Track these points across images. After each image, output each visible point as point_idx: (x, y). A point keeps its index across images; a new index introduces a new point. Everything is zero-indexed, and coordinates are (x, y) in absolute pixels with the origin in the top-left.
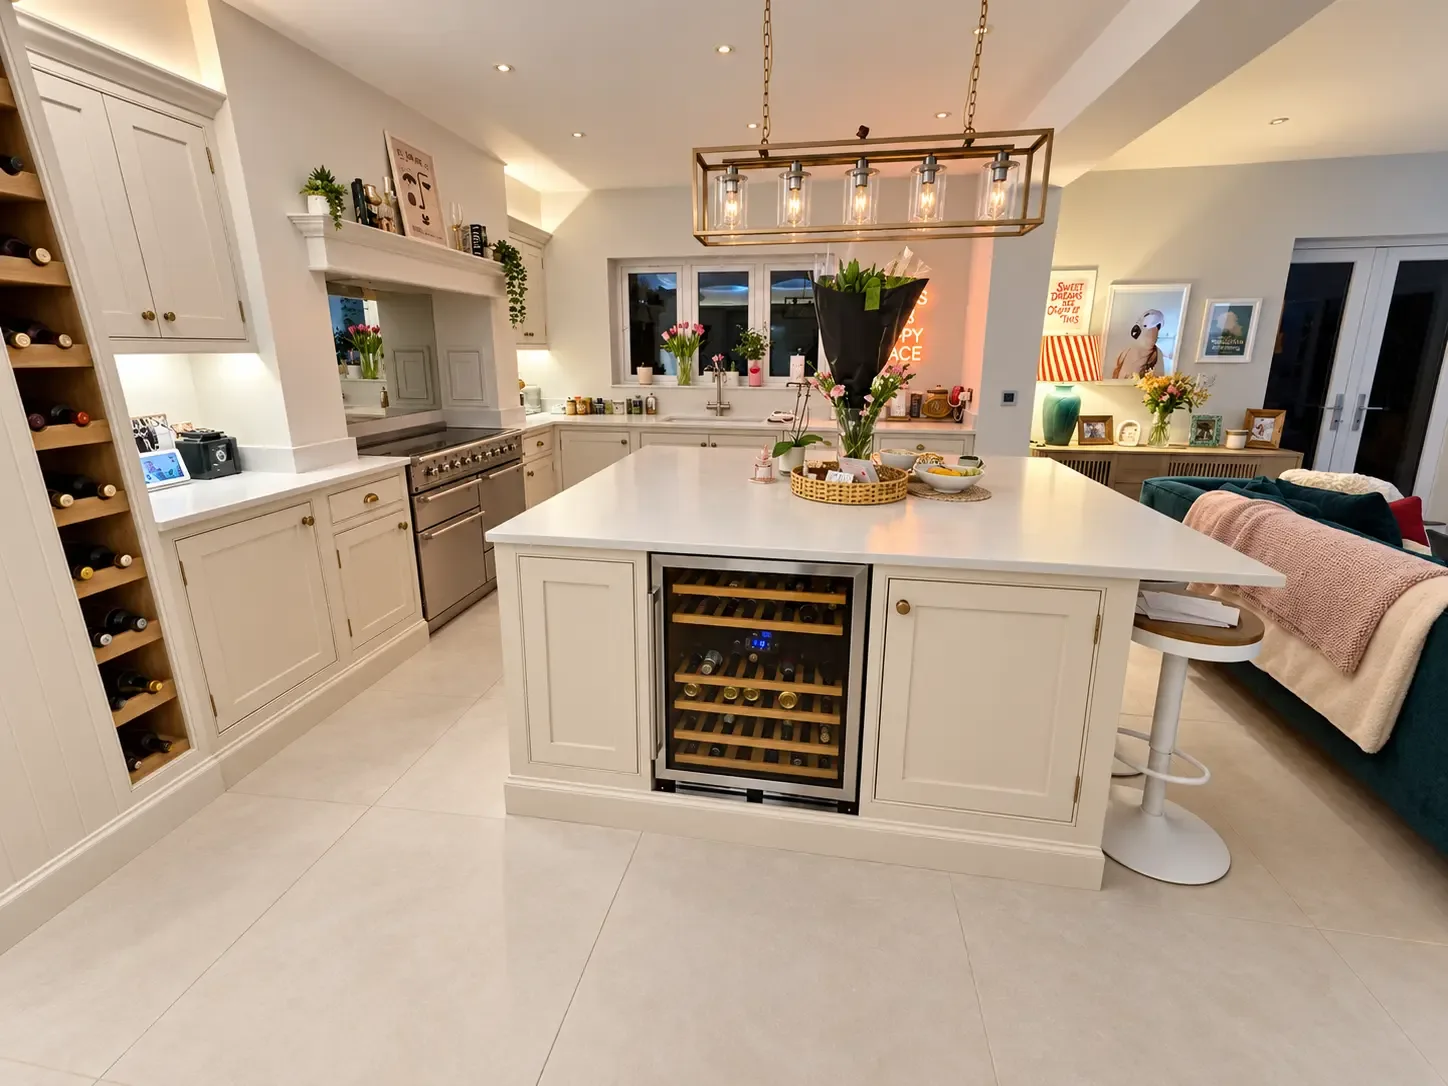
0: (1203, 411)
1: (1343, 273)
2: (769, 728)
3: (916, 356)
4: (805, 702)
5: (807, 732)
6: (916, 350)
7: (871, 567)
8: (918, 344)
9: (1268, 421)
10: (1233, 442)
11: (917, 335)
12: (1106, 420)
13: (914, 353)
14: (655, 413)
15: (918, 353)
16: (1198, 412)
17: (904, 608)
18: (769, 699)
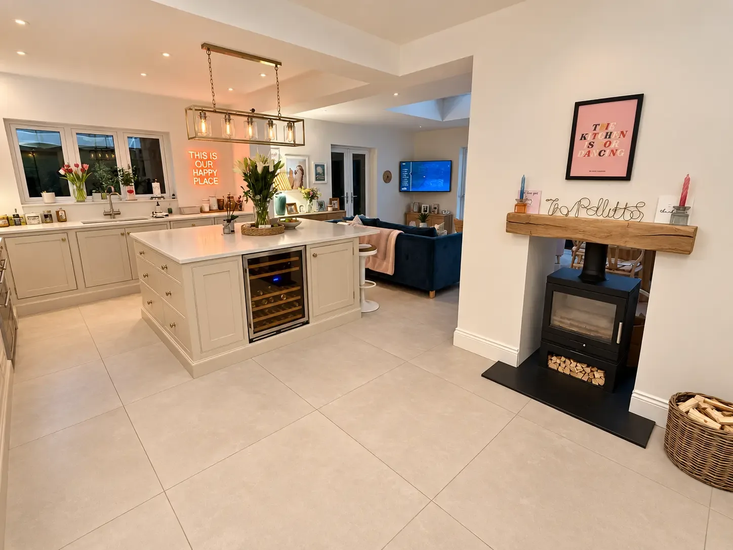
0: (320, 200)
1: (342, 155)
2: (279, 307)
3: (216, 182)
4: (289, 295)
5: (290, 305)
6: (216, 180)
7: (305, 245)
8: (216, 177)
9: (335, 202)
10: (330, 209)
11: (215, 173)
12: (294, 204)
13: (215, 181)
14: (65, 221)
15: (217, 181)
16: (319, 200)
17: (315, 256)
18: (278, 298)
